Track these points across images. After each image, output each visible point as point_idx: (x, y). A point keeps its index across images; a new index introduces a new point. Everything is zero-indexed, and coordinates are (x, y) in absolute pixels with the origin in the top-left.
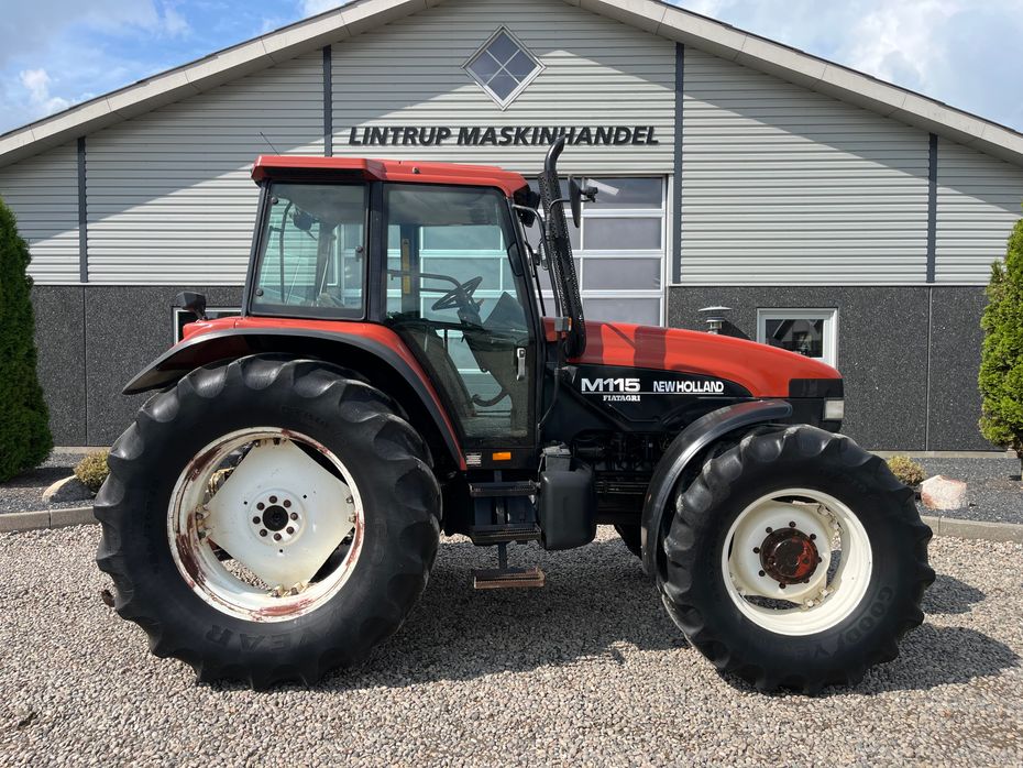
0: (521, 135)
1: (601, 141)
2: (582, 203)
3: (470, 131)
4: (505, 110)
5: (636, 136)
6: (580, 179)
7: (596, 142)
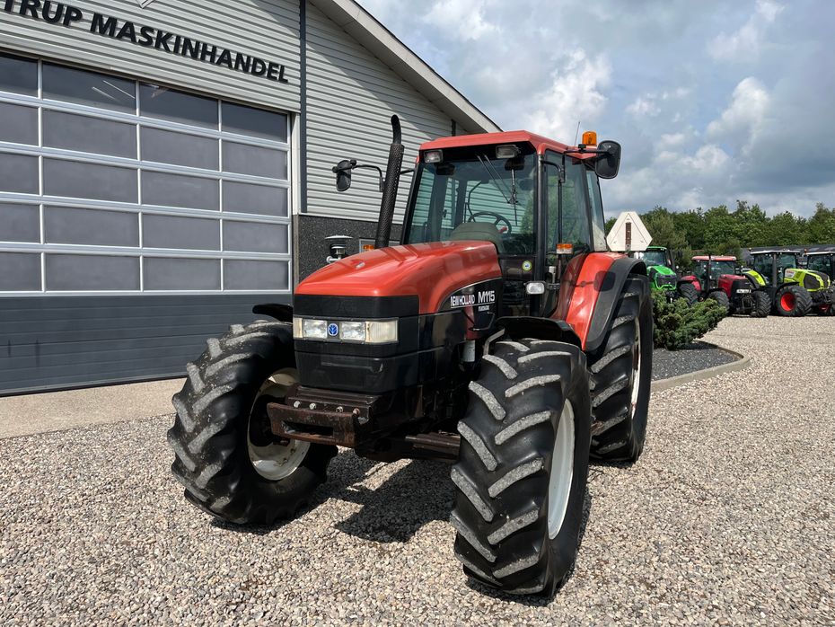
0: (162, 39)
1: (241, 68)
2: (220, 124)
3: (105, 20)
4: (145, 8)
5: (271, 71)
6: (217, 100)
7: (236, 68)
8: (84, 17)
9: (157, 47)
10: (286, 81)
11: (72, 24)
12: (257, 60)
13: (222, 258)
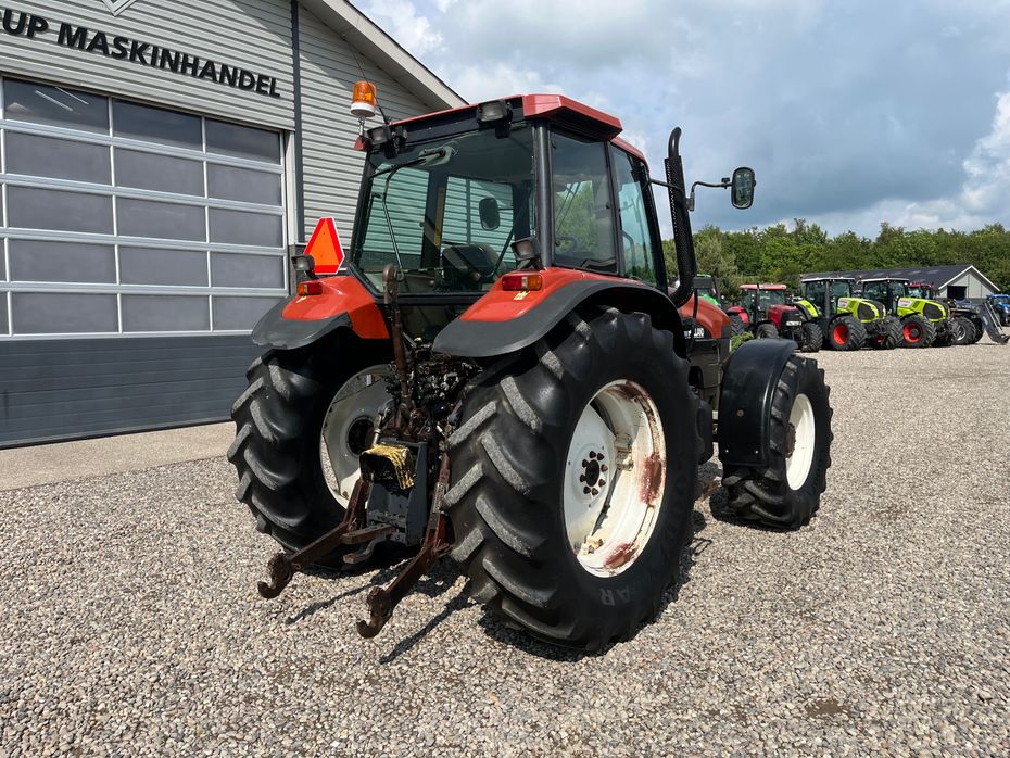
0: (138, 51)
1: (226, 81)
2: (204, 145)
3: (74, 30)
4: (118, 16)
5: (260, 84)
6: (200, 117)
7: (222, 81)
8: (50, 28)
9: (132, 59)
10: (278, 96)
11: (37, 35)
12: (244, 72)
13: (210, 294)
